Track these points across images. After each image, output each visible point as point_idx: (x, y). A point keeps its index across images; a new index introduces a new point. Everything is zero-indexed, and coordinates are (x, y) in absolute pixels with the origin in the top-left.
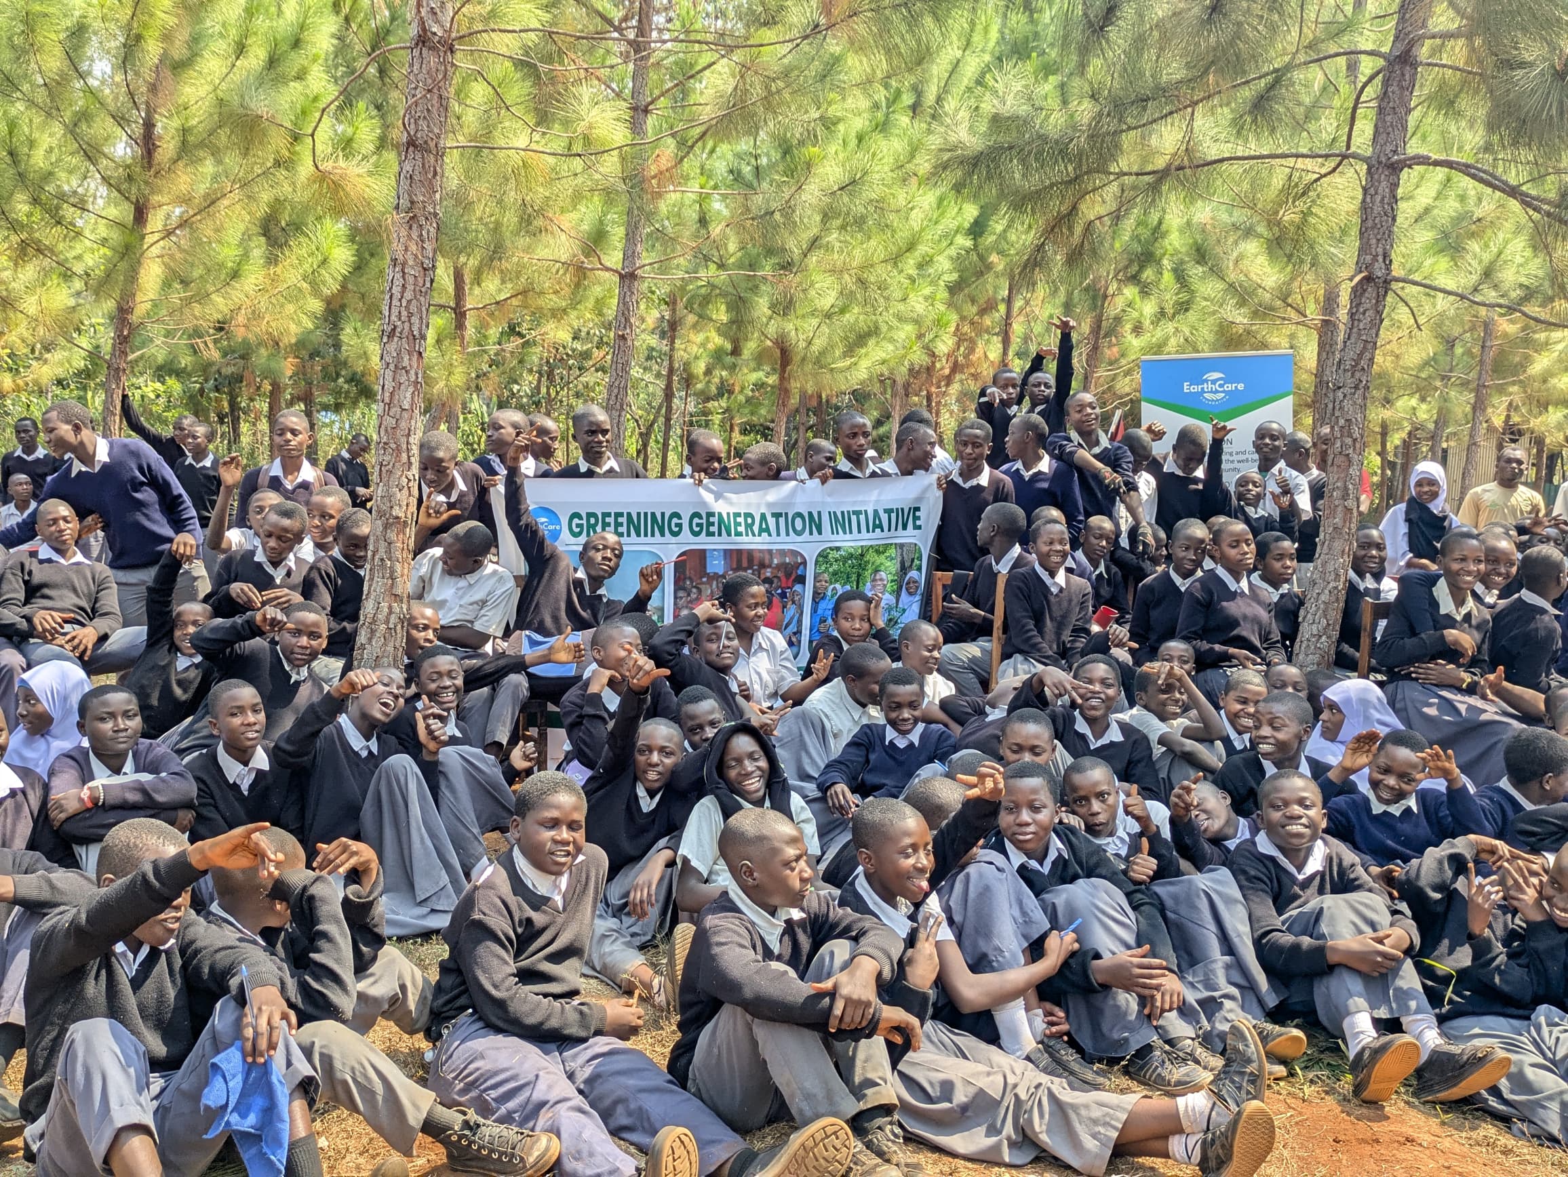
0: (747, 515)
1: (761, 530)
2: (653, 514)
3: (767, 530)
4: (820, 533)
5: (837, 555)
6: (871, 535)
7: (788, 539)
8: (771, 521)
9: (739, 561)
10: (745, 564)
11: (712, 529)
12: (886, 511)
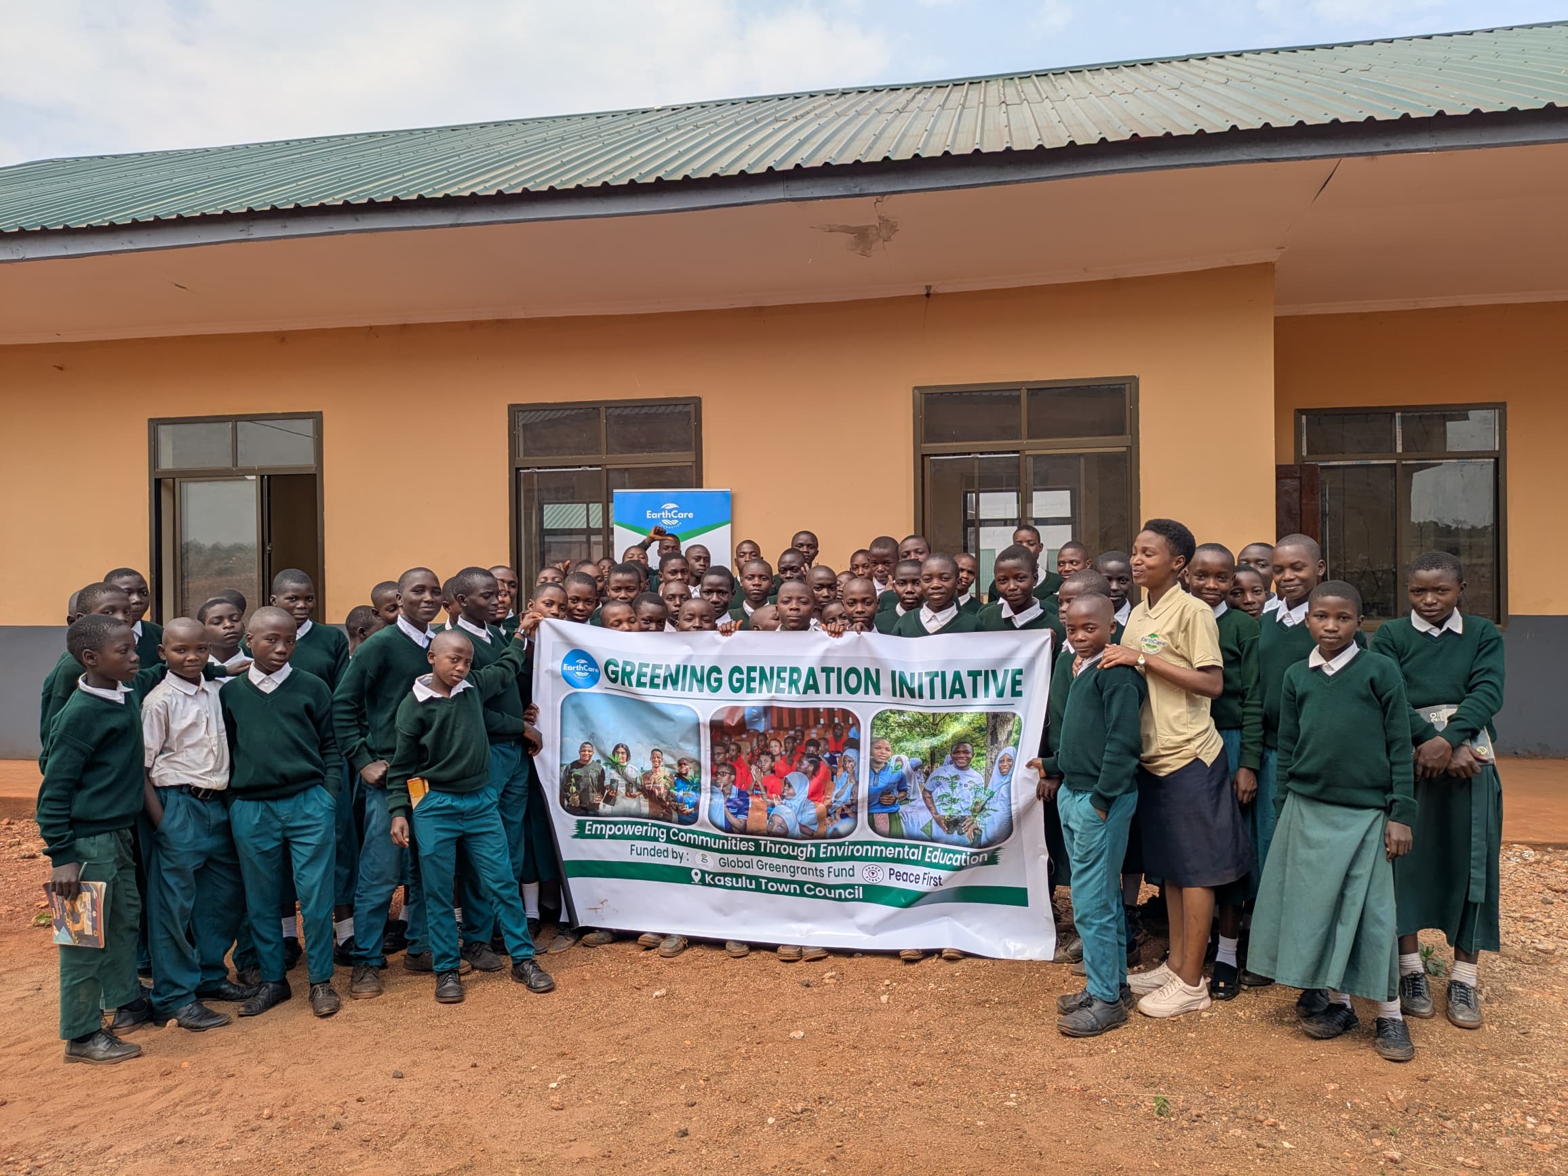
0: (794, 670)
1: (807, 687)
2: (693, 668)
3: (815, 687)
4: (878, 692)
5: (900, 719)
6: (948, 701)
7: (839, 697)
8: (821, 678)
9: (780, 721)
10: (786, 724)
11: (753, 685)
12: (970, 673)
